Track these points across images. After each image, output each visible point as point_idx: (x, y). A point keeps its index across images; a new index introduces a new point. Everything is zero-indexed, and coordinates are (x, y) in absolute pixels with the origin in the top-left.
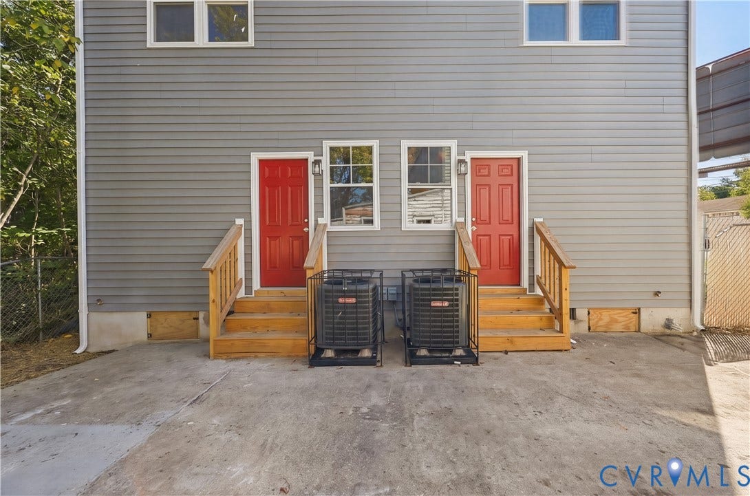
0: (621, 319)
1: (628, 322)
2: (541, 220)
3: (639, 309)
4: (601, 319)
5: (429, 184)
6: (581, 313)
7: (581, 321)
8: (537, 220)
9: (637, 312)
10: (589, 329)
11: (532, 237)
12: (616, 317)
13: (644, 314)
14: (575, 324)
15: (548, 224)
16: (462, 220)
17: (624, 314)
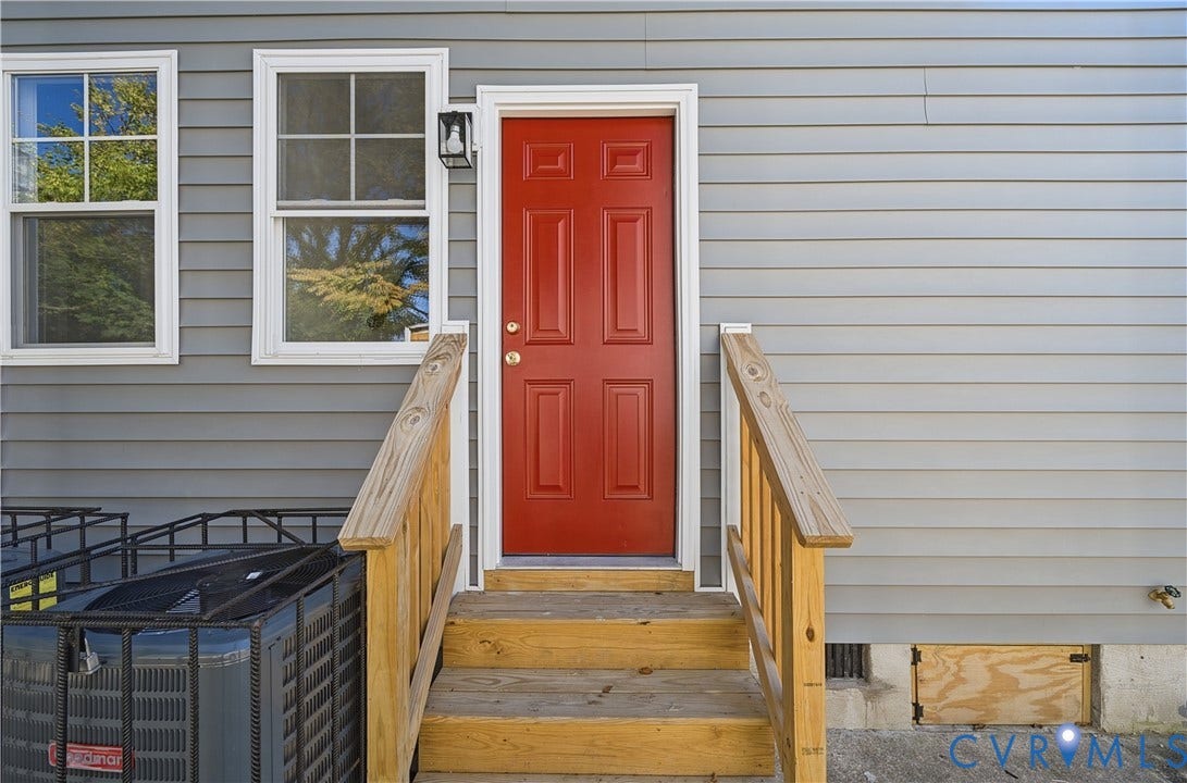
0: (1026, 681)
1: (1050, 692)
2: (746, 329)
3: (1096, 648)
4: (959, 680)
5: (353, 202)
6: (888, 661)
7: (889, 687)
8: (729, 329)
9: (1089, 658)
10: (918, 711)
11: (711, 388)
12: (1014, 671)
13: (1115, 665)
14: (866, 699)
15: (769, 341)
16: (461, 327)
17: (1042, 664)
